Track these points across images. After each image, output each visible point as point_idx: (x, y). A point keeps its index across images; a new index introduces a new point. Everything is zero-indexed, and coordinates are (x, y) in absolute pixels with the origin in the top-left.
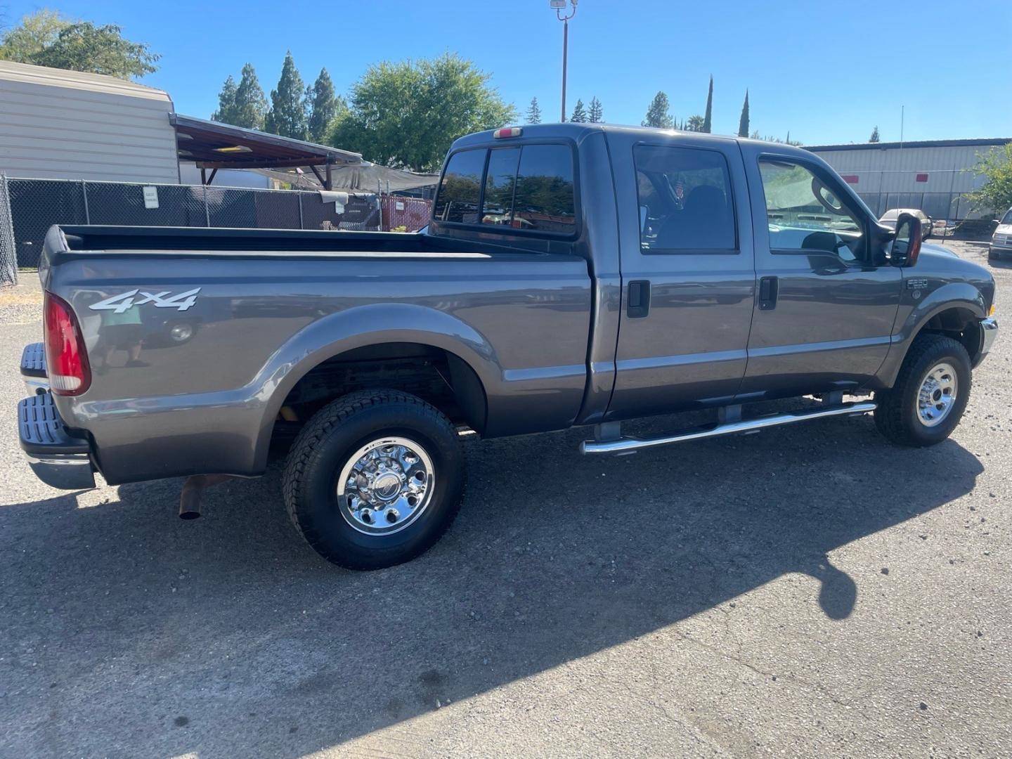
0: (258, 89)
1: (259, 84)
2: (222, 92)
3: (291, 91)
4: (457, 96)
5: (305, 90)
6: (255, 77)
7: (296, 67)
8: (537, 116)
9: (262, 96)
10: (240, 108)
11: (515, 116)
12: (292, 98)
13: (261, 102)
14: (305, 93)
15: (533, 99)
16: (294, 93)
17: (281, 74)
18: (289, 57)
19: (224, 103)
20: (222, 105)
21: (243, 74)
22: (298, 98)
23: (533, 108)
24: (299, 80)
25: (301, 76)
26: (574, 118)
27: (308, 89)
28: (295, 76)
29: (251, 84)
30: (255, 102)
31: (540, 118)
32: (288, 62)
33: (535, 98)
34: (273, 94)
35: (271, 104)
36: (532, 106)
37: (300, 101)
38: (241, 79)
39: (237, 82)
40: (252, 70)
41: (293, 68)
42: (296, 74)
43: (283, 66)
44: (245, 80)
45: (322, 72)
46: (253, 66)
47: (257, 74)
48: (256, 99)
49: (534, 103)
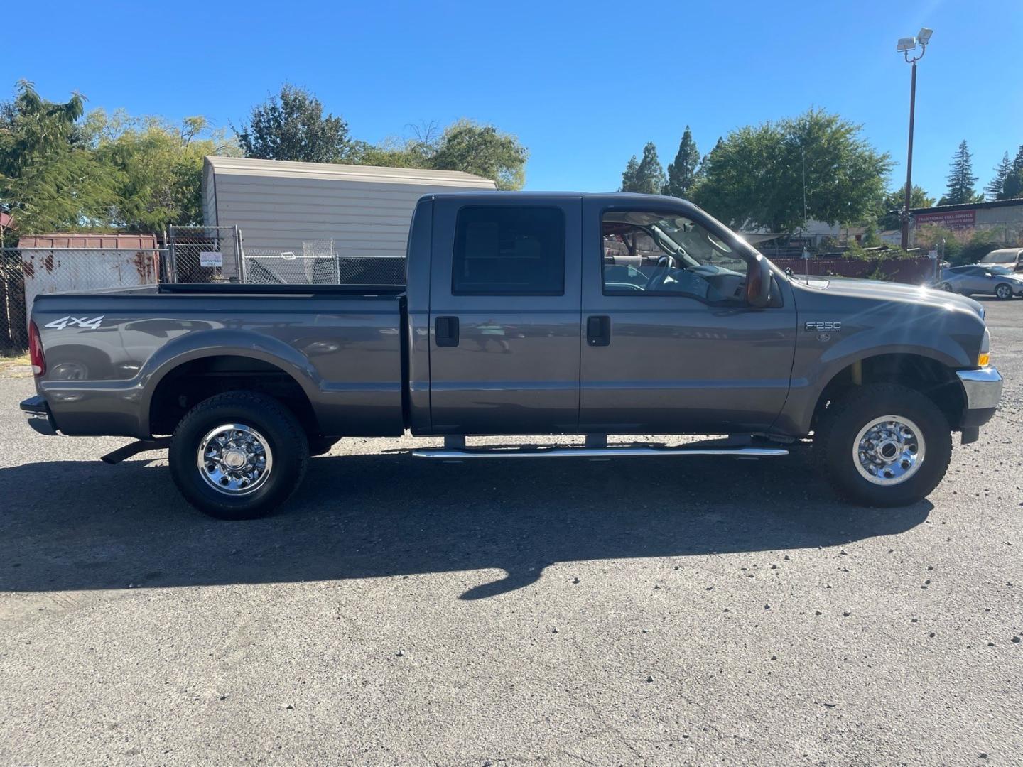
0: (658, 165)
1: (658, 160)
2: (625, 170)
3: (687, 163)
4: (821, 152)
5: (701, 160)
6: (655, 154)
7: (694, 139)
8: (966, 161)
9: (661, 171)
10: (639, 184)
11: (888, 165)
12: (688, 169)
13: (659, 176)
14: (701, 164)
15: (961, 143)
16: (690, 165)
17: (679, 149)
18: (687, 132)
19: (627, 181)
20: (624, 182)
21: (645, 153)
22: (693, 169)
23: (962, 153)
24: (696, 152)
25: (698, 148)
26: (1018, 158)
27: (703, 160)
28: (692, 149)
29: (651, 161)
30: (654, 176)
31: (970, 163)
32: (687, 137)
33: (964, 142)
34: (670, 168)
35: (668, 177)
36: (961, 150)
37: (695, 172)
38: (643, 157)
39: (639, 161)
40: (653, 148)
41: (691, 141)
42: (693, 147)
43: (681, 141)
44: (646, 157)
45: (719, 142)
46: (654, 144)
47: (657, 150)
48: (655, 174)
49: (963, 147)
